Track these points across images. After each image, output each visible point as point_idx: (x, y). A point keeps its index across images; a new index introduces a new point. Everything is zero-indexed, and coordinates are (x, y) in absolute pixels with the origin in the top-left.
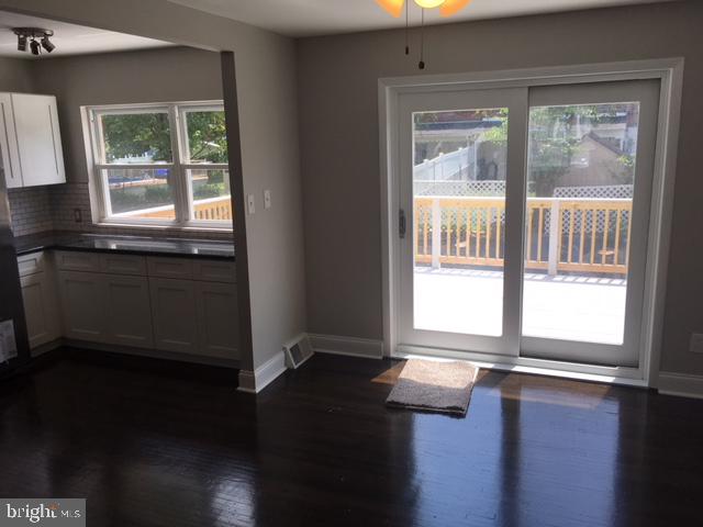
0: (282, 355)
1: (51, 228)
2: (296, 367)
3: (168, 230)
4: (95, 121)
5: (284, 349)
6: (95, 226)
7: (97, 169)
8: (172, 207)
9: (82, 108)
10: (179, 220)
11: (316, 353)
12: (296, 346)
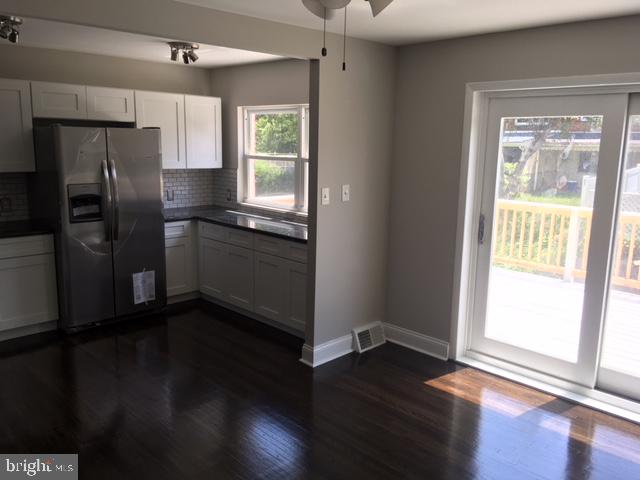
0: (349, 337)
1: (210, 203)
2: (361, 351)
3: (287, 213)
4: (249, 120)
5: (353, 332)
6: (239, 205)
7: (246, 158)
8: (292, 197)
9: (239, 109)
10: (296, 206)
11: (388, 342)
12: (367, 332)
